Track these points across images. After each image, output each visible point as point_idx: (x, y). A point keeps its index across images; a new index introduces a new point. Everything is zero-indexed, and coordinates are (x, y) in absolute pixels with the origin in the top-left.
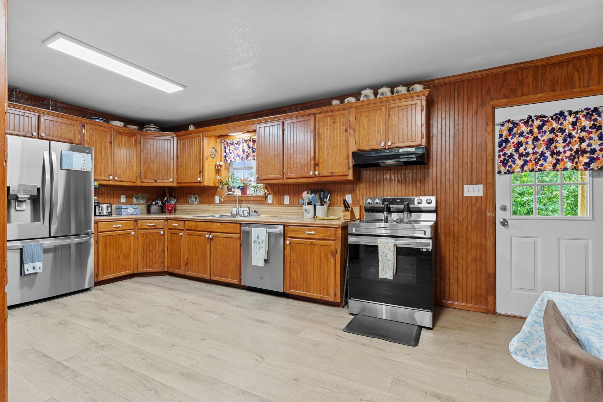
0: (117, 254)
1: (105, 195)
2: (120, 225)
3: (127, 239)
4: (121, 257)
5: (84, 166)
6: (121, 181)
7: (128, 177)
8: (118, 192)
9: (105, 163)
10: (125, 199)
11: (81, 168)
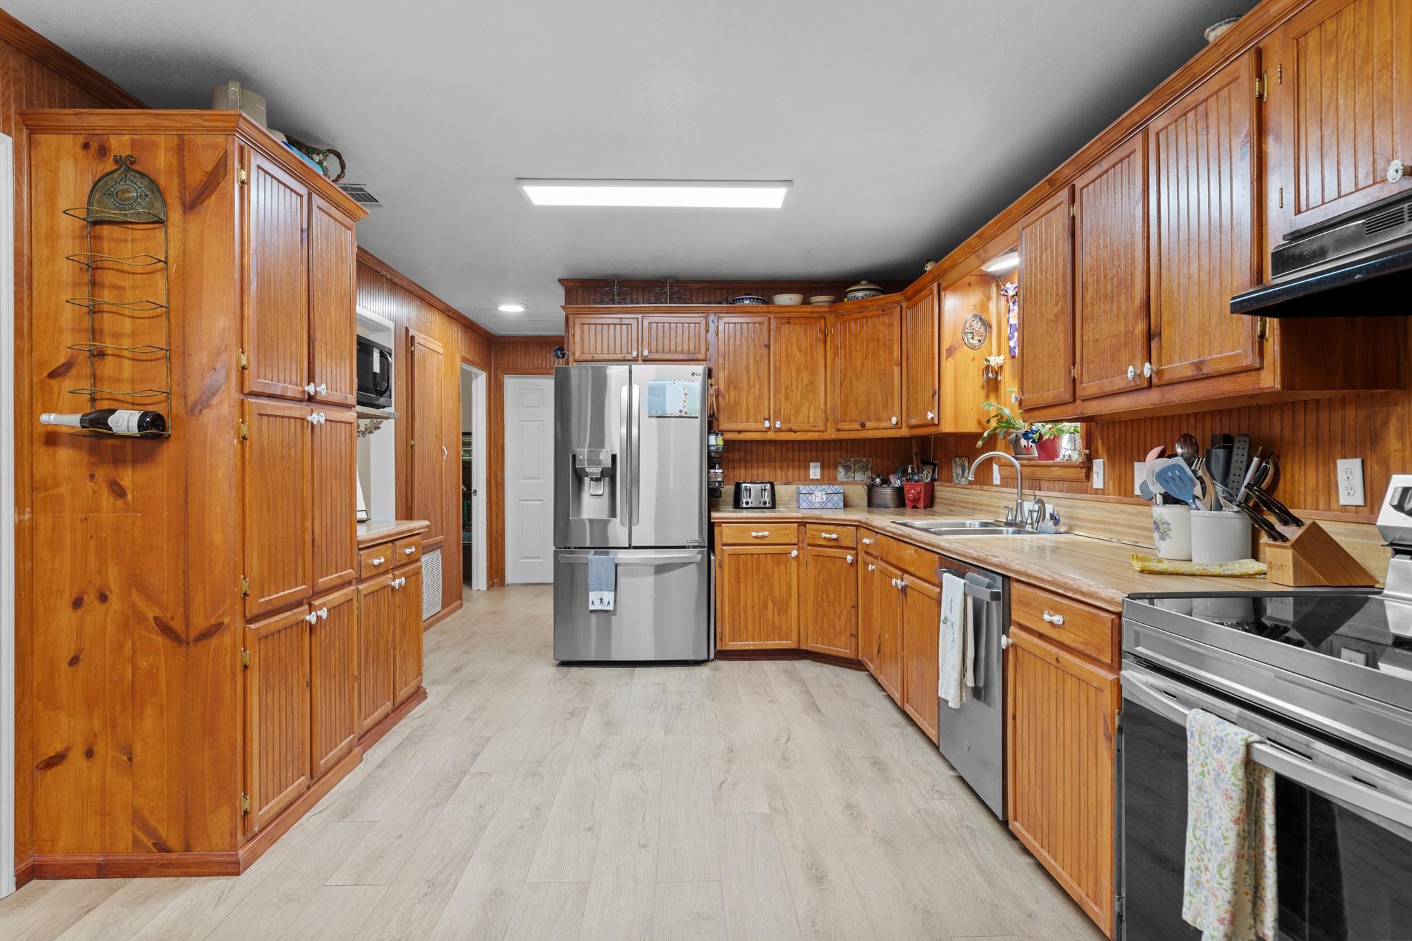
0: (762, 599)
1: (775, 461)
2: (766, 533)
3: (782, 567)
4: (770, 605)
5: (684, 407)
6: (790, 430)
7: (806, 420)
8: (802, 455)
9: (757, 393)
10: (818, 471)
11: (681, 411)
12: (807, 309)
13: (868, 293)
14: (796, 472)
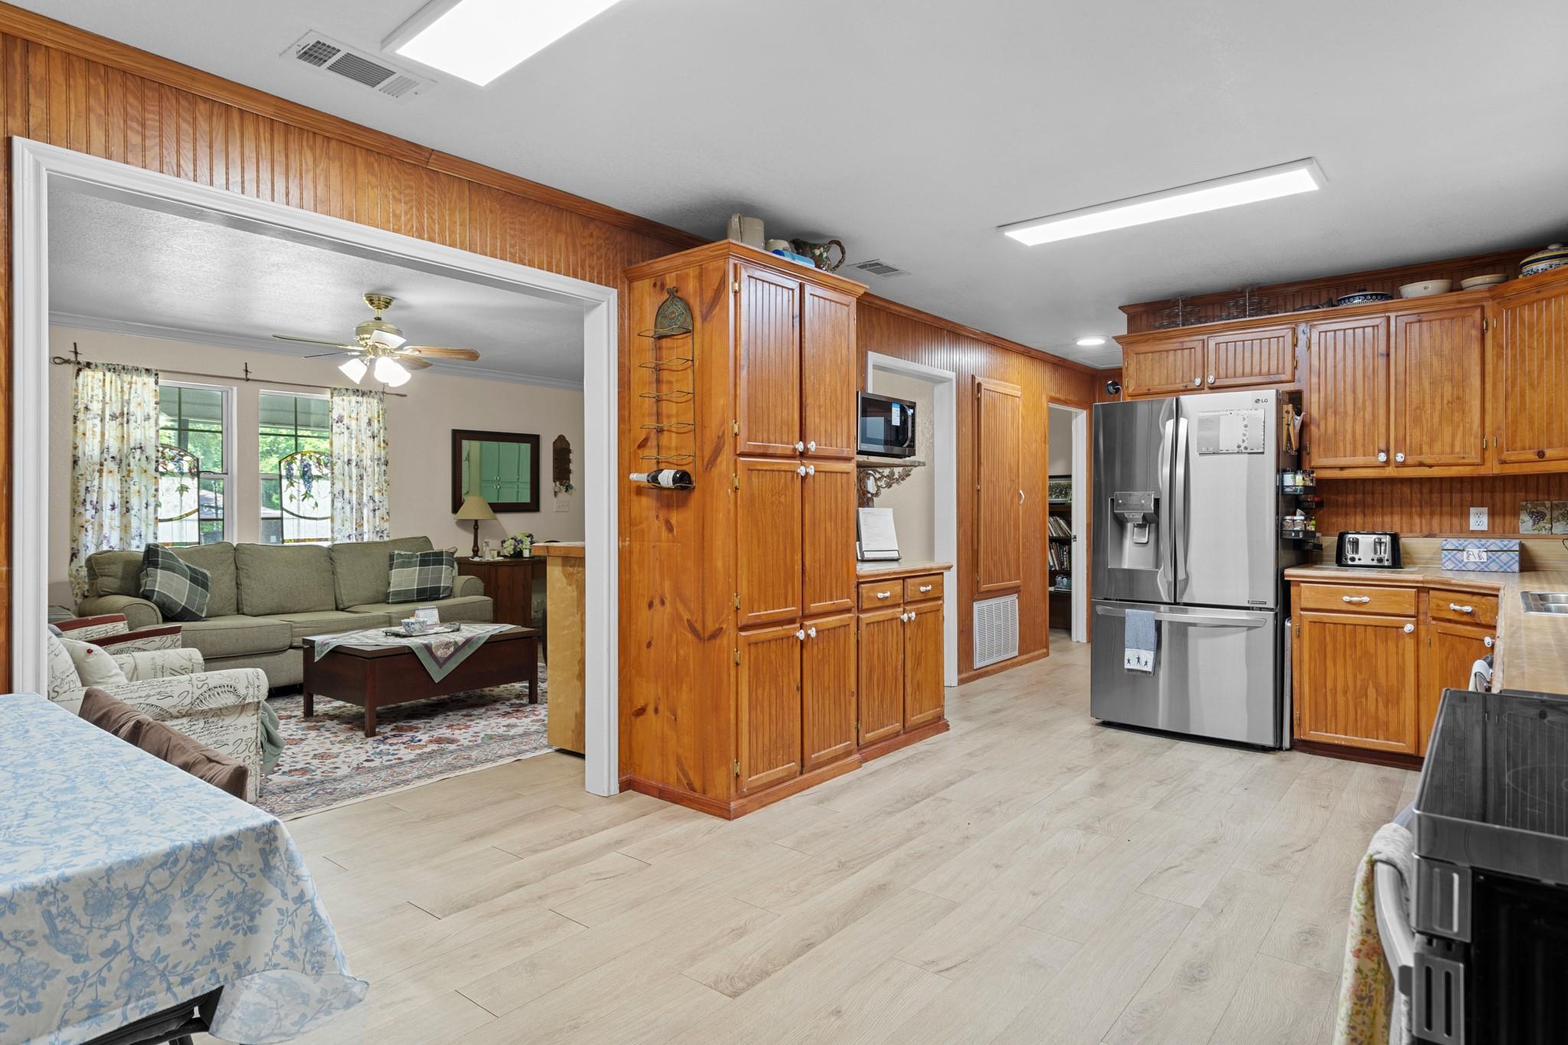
1: (1411, 506)
2: (1365, 599)
3: (1391, 645)
4: (1371, 692)
5: (1244, 441)
6: (1421, 464)
7: (1448, 449)
8: (1456, 497)
9: (1368, 416)
10: (1485, 519)
11: (1239, 447)
12: (1454, 297)
13: (1556, 262)
14: (1446, 521)
